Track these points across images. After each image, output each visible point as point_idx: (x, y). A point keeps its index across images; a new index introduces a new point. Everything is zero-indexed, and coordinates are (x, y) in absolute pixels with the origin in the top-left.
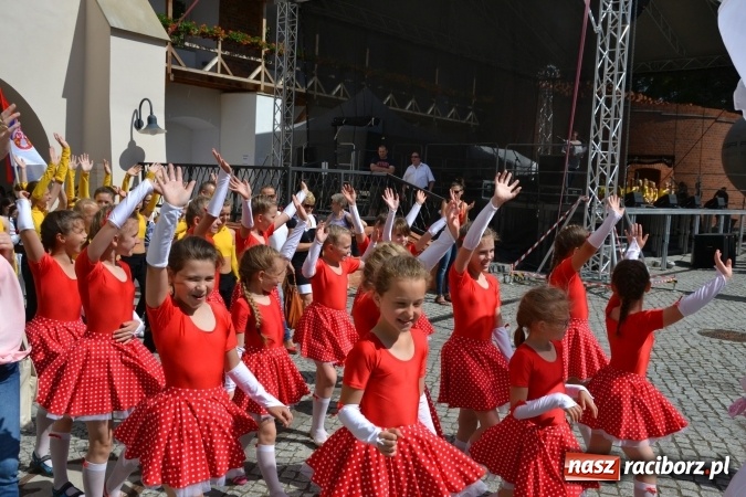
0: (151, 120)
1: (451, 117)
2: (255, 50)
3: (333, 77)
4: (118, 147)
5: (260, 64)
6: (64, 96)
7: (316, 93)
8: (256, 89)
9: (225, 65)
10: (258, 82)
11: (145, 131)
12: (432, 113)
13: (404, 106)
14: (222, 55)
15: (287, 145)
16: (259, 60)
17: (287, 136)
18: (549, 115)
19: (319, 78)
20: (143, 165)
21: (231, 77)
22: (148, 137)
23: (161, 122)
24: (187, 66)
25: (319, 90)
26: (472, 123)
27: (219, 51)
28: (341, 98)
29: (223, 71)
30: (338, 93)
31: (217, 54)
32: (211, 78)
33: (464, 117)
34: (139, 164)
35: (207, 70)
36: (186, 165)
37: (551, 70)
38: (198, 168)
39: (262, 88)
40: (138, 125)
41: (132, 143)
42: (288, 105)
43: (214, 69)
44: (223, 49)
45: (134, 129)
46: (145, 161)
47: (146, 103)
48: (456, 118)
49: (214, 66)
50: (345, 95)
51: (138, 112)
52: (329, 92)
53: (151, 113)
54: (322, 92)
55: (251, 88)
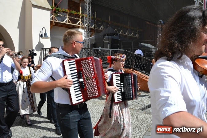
0: (45, 34)
1: (132, 35)
2: (78, 16)
3: (100, 24)
5: (79, 20)
7: (95, 28)
8: (78, 27)
9: (69, 20)
10: (79, 25)
11: (44, 38)
12: (127, 34)
13: (119, 32)
14: (69, 18)
15: (88, 43)
16: (79, 19)
18: (160, 34)
19: (96, 24)
20: (43, 49)
21: (71, 24)
22: (45, 40)
23: (49, 35)
24: (58, 21)
25: (96, 28)
26: (138, 37)
27: (68, 16)
28: (102, 30)
29: (69, 22)
30: (101, 29)
31: (67, 17)
32: (65, 24)
33: (135, 35)
35: (64, 22)
37: (161, 21)
39: (80, 27)
40: (42, 36)
41: (39, 42)
42: (88, 31)
43: (66, 22)
44: (69, 16)
45: (40, 38)
47: (44, 29)
48: (133, 35)
49: (66, 21)
50: (103, 29)
51: (41, 32)
52: (99, 28)
53: (45, 32)
54: (97, 28)
55: (77, 27)
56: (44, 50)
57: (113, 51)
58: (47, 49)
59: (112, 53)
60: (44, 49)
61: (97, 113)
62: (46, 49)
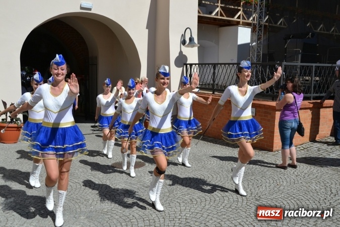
0: (191, 39)
2: (237, 2)
3: (278, 15)
4: (174, 55)
5: (240, 10)
6: (147, 28)
8: (238, 23)
9: (222, 12)
10: (239, 20)
11: (188, 46)
12: (333, 31)
13: (317, 29)
14: (221, 7)
15: (259, 52)
16: (240, 8)
17: (259, 47)
20: (186, 65)
21: (225, 18)
22: (190, 49)
23: (196, 41)
27: (219, 4)
28: (282, 26)
29: (221, 15)
30: (280, 24)
31: (218, 6)
32: (215, 19)
34: (184, 64)
35: (213, 15)
36: (212, 64)
38: (219, 66)
39: (241, 23)
40: (184, 42)
41: (181, 52)
42: (260, 30)
43: (217, 14)
44: (221, 3)
45: (182, 45)
46: (187, 63)
47: (188, 30)
49: (217, 12)
50: (284, 25)
51: (183, 36)
52: (276, 23)
53: (191, 35)
54: (272, 23)
55: (235, 23)
56: (188, 66)
57: (318, 67)
58: (194, 66)
59: (316, 71)
60: (188, 64)
61: (297, 176)
62: (191, 65)
